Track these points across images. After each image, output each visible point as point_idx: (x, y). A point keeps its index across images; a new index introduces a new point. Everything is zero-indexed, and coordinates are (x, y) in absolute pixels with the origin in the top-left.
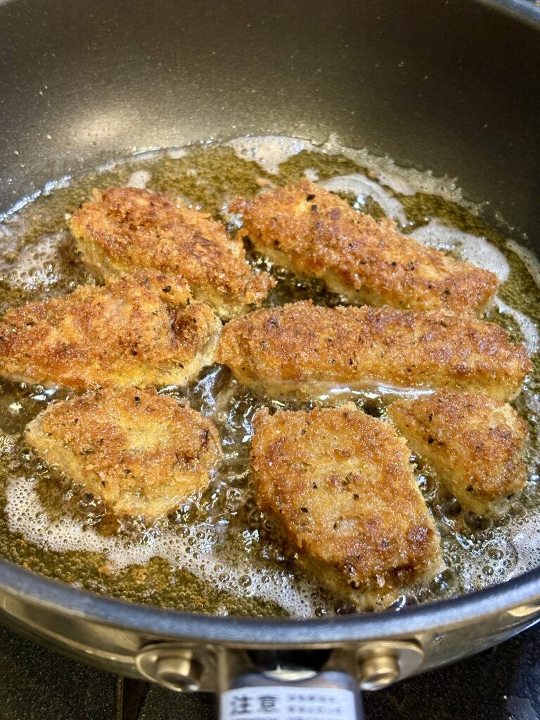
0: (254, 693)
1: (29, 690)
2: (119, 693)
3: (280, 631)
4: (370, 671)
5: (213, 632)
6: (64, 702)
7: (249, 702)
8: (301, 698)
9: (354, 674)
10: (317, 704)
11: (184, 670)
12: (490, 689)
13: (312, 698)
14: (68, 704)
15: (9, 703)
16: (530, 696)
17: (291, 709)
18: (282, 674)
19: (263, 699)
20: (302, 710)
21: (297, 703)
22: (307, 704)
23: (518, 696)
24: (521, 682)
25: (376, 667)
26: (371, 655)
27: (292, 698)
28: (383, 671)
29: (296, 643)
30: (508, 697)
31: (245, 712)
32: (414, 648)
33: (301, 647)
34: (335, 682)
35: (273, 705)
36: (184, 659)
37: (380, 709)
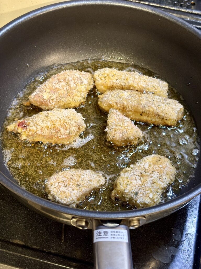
0: (102, 231)
1: (36, 226)
2: (63, 228)
3: (109, 215)
4: (132, 224)
5: (92, 215)
6: (46, 230)
7: (101, 233)
8: (114, 232)
9: (128, 226)
10: (118, 233)
11: (84, 224)
12: (168, 226)
13: (117, 232)
14: (47, 230)
15: (31, 230)
16: (179, 228)
17: (112, 235)
18: (109, 225)
19: (104, 232)
20: (114, 235)
21: (113, 233)
22: (116, 234)
23: (176, 228)
24: (177, 224)
25: (134, 223)
26: (133, 220)
27: (112, 232)
28: (135, 224)
29: (113, 218)
30: (173, 228)
31: (100, 235)
32: (144, 218)
33: (114, 219)
34: (123, 227)
35: (107, 234)
36: (84, 221)
37: (136, 231)
